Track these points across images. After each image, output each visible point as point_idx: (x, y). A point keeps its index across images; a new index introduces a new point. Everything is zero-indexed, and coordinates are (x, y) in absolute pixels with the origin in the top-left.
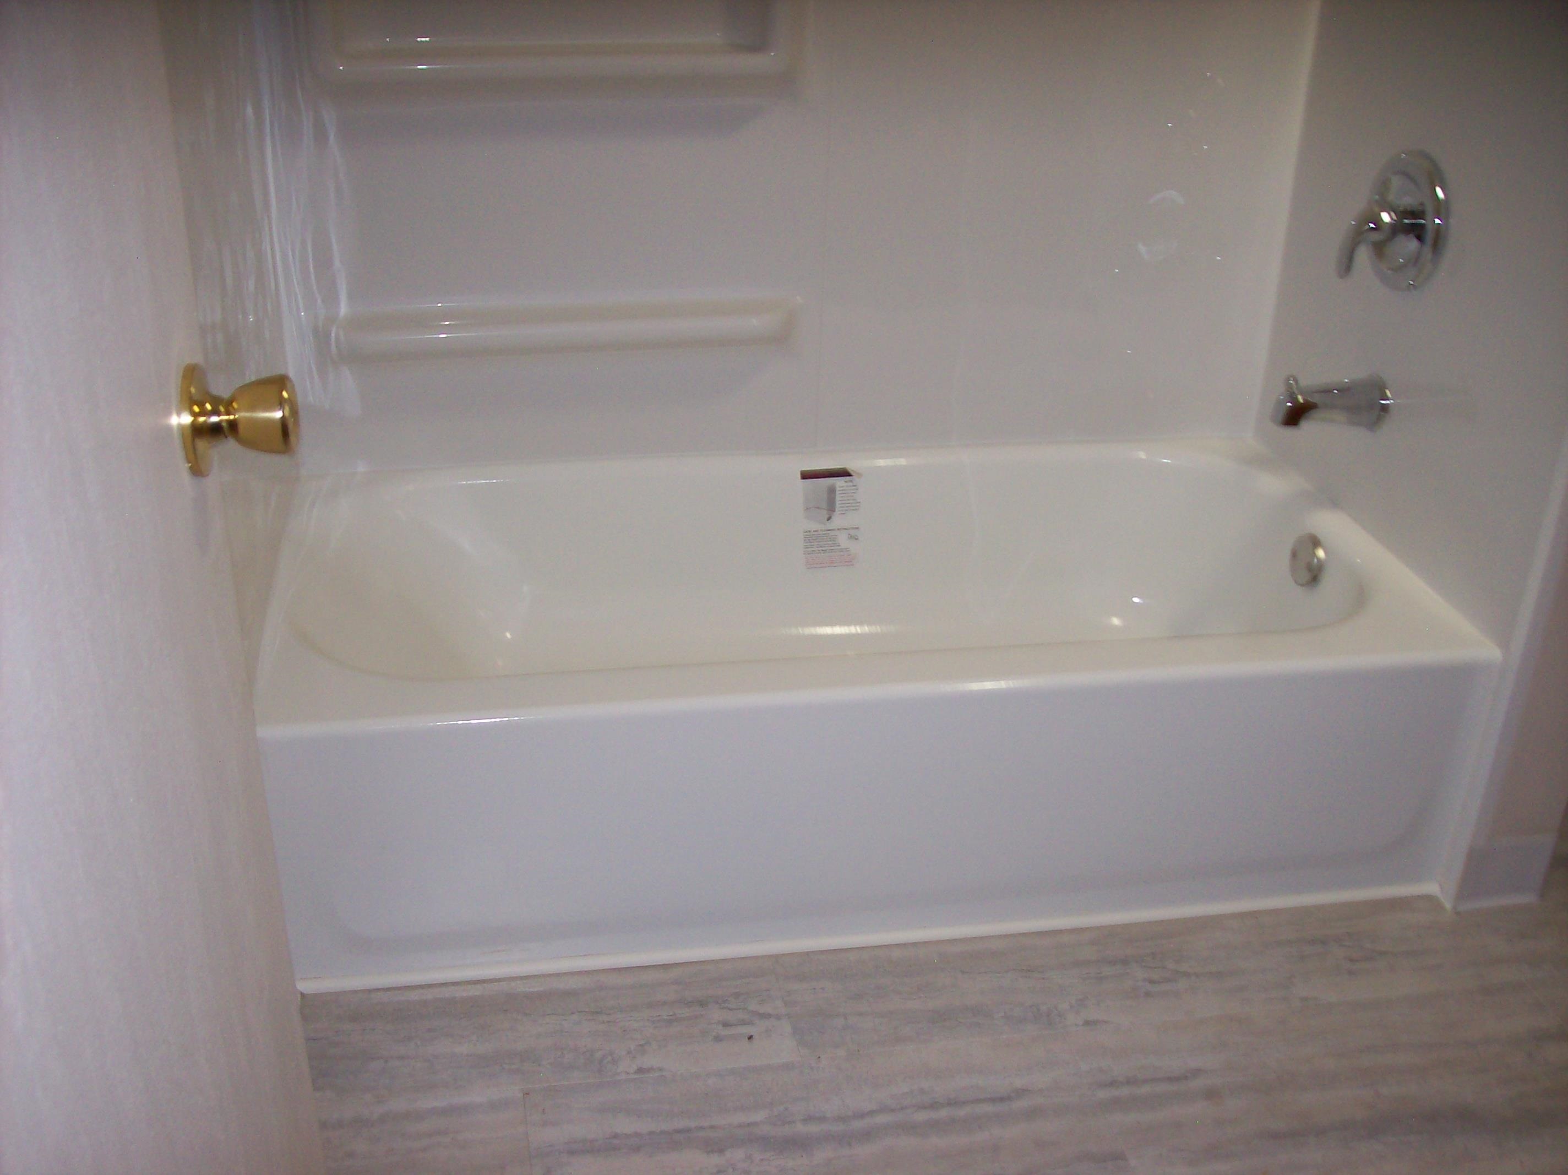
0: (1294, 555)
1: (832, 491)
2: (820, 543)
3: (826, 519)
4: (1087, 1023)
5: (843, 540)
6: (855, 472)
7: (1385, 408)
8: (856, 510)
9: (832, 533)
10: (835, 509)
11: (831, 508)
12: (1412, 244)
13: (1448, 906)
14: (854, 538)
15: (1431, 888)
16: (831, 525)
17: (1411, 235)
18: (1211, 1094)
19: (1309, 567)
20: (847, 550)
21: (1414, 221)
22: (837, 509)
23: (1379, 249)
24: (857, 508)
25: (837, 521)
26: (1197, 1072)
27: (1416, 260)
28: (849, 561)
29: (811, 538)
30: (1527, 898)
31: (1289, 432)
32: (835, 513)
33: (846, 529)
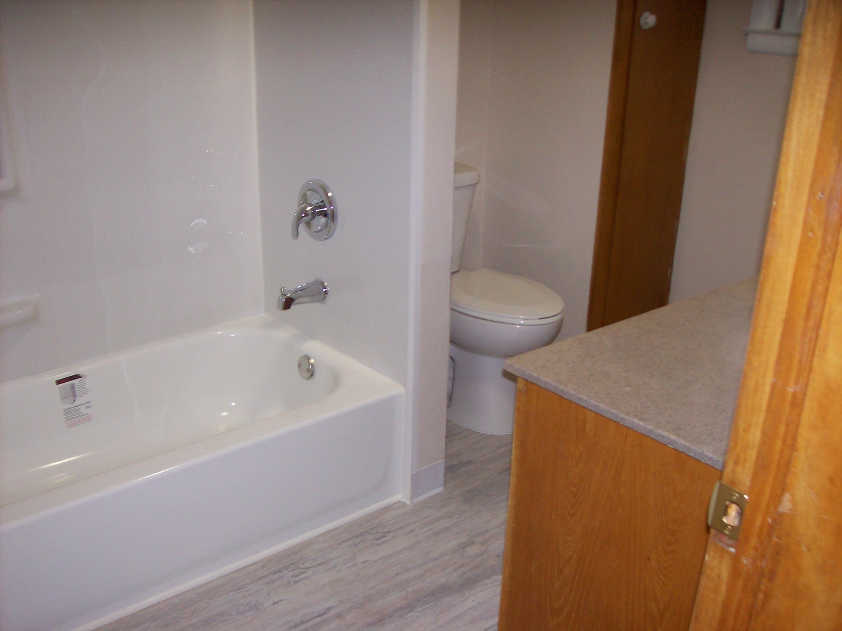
0: (299, 366)
1: (73, 387)
2: (72, 414)
3: (73, 402)
4: (274, 603)
5: (83, 409)
6: (82, 375)
7: (326, 292)
8: (87, 393)
9: (77, 408)
10: (76, 396)
11: (75, 396)
12: (323, 220)
13: (409, 503)
14: (87, 407)
15: (399, 497)
16: (76, 403)
17: (321, 216)
18: (339, 616)
19: (308, 370)
20: (86, 414)
21: (320, 210)
22: (77, 396)
23: (308, 224)
24: (87, 392)
25: (79, 401)
26: (329, 608)
27: (326, 226)
28: (88, 418)
29: (67, 412)
30: (440, 489)
31: (287, 311)
32: (77, 398)
33: (83, 404)
